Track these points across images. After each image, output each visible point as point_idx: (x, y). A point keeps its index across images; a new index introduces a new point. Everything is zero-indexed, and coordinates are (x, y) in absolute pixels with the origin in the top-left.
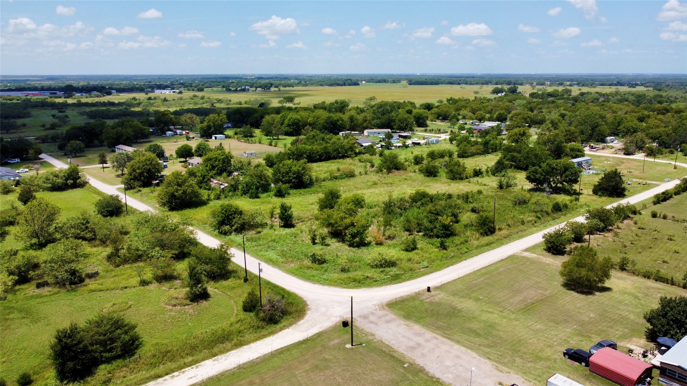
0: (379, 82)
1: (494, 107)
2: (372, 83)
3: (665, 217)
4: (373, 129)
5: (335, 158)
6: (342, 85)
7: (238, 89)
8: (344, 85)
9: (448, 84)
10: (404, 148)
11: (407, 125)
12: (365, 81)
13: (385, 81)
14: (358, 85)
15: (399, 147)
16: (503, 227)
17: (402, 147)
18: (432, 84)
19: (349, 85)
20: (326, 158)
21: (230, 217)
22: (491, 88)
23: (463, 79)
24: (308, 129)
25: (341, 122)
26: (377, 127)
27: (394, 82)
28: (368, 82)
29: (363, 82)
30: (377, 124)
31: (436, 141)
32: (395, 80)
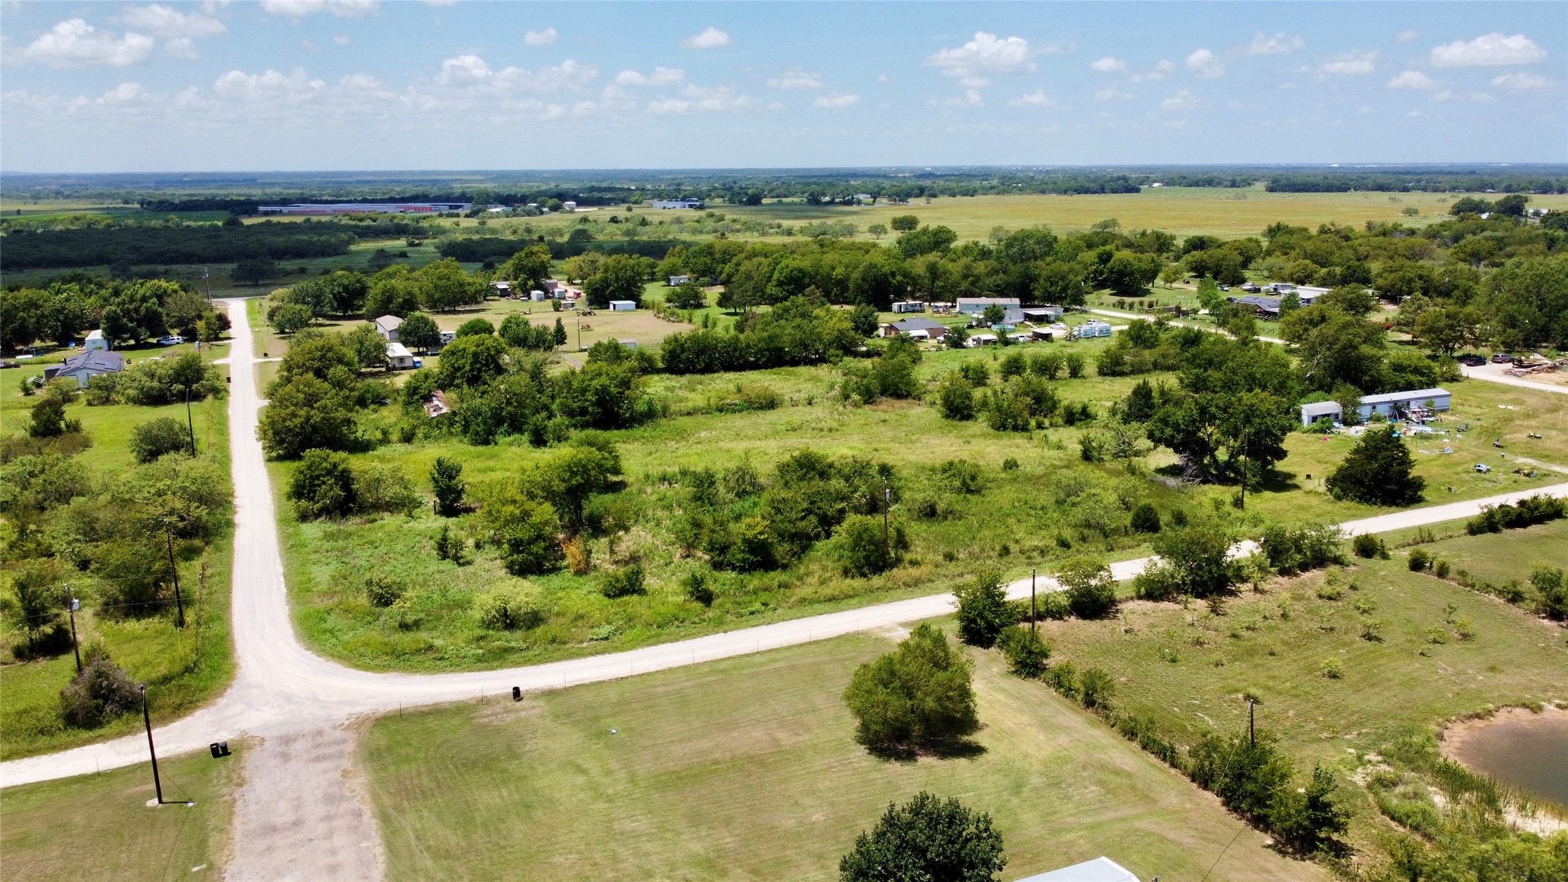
0: (1197, 184)
1: (1374, 249)
2: (1177, 187)
3: (1442, 572)
4: (980, 296)
5: (794, 363)
6: (1094, 193)
7: (837, 200)
8: (1102, 190)
9: (1373, 189)
10: (999, 345)
11: (1064, 289)
12: (1161, 181)
13: (1210, 182)
14: (1138, 190)
15: (986, 342)
16: (961, 556)
17: (995, 343)
18: (1329, 189)
19: (1114, 191)
20: (768, 361)
21: (316, 482)
22: (1453, 199)
23: (1426, 177)
24: (813, 293)
25: (899, 278)
26: (997, 292)
27: (1233, 184)
28: (1167, 184)
29: (1156, 185)
30: (997, 286)
31: (1101, 331)
32: (1238, 180)
